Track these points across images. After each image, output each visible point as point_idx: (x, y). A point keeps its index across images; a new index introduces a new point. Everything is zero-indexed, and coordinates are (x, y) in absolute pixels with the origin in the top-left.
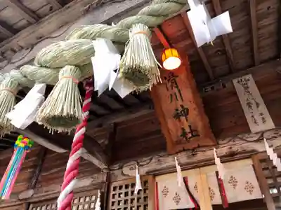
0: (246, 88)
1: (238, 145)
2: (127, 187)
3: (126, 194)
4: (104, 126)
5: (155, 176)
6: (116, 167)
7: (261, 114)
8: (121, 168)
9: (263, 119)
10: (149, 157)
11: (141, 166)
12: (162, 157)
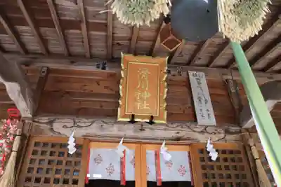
0: (199, 83)
1: (184, 132)
4: (32, 67)
5: (91, 141)
6: (45, 119)
7: (208, 110)
8: (51, 123)
9: (209, 115)
10: (91, 120)
11: (79, 126)
12: (106, 123)
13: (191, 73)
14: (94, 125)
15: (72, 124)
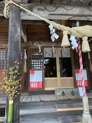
5: (44, 48)
6: (31, 42)
11: (41, 44)
12: (48, 42)
13: (72, 24)
14: (45, 43)
15: (39, 43)
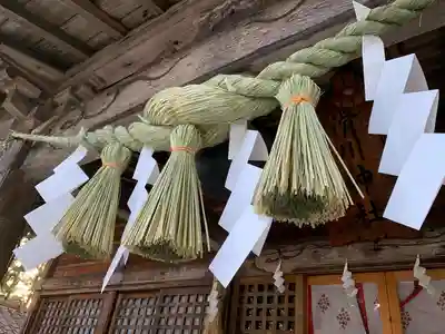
2: (261, 288)
3: (260, 300)
5: (307, 276)
10: (299, 246)
11: (286, 258)
12: (321, 247)
14: (305, 251)
15: (277, 255)
